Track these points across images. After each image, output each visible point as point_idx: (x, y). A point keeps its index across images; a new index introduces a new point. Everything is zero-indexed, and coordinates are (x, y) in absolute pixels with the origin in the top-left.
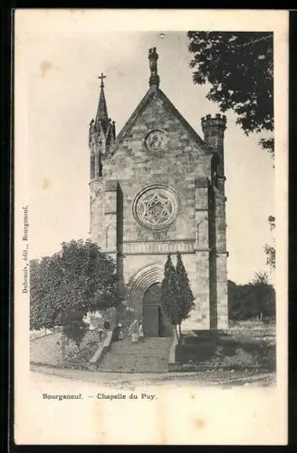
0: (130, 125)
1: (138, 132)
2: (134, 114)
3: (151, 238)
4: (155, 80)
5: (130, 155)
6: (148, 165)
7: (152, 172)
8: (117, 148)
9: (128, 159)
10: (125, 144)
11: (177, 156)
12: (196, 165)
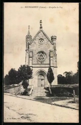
0: (35, 37)
1: (37, 39)
2: (36, 35)
3: (40, 63)
4: (41, 28)
5: (35, 44)
6: (39, 46)
7: (40, 48)
8: (32, 42)
9: (35, 45)
10: (34, 41)
11: (46, 45)
12: (50, 47)
